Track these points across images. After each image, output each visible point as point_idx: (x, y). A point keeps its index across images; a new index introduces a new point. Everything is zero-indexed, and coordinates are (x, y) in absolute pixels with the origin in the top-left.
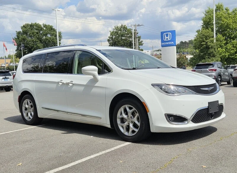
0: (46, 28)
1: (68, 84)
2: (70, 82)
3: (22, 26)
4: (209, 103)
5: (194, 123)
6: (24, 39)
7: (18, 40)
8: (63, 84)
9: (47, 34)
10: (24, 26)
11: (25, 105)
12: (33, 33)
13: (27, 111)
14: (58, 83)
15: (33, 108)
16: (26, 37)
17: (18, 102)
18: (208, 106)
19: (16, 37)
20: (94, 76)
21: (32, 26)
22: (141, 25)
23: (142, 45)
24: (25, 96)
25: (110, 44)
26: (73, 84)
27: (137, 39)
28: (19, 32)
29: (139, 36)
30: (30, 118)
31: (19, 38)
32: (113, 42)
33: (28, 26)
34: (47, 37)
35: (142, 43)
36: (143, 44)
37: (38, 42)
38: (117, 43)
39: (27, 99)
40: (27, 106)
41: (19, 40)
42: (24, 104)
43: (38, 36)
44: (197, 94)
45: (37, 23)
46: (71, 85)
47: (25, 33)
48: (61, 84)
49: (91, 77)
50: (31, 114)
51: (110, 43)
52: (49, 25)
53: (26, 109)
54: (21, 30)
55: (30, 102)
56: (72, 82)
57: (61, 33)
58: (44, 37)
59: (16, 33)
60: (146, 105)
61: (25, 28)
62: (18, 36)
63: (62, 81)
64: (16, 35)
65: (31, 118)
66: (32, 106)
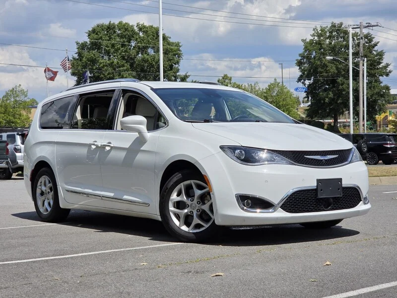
0: (143, 32)
1: (104, 147)
2: (108, 143)
3: (91, 29)
4: (319, 181)
5: (287, 212)
6: (93, 61)
7: (79, 62)
8: (97, 146)
9: (146, 48)
10: (94, 31)
11: (41, 185)
12: (113, 46)
13: (43, 198)
14: (90, 145)
15: (53, 192)
16: (97, 55)
17: (30, 182)
18: (316, 185)
19: (76, 56)
20: (140, 132)
21: (110, 28)
22: (376, 24)
23: (387, 75)
24: (41, 170)
25: (304, 73)
26: (112, 148)
27: (364, 61)
28: (82, 43)
29: (379, 51)
30: (47, 210)
31: (83, 57)
32: (311, 68)
33: (103, 30)
34: (145, 55)
35: (389, 69)
36: (390, 72)
37: (123, 66)
38: (320, 69)
39: (44, 176)
40: (44, 188)
41: (83, 63)
42: (39, 184)
43: (125, 51)
44: (295, 165)
45: (124, 22)
46: (108, 148)
47: (95, 46)
48: (93, 147)
49: (136, 135)
50: (49, 204)
51: (303, 71)
52: (152, 26)
53: (42, 194)
54: (88, 40)
55: (50, 182)
56: (110, 143)
57: (180, 44)
58: (140, 55)
59: (76, 46)
60: (208, 181)
61: (97, 34)
62: (80, 54)
63: (96, 142)
64: (77, 51)
65: (49, 209)
66: (51, 189)
